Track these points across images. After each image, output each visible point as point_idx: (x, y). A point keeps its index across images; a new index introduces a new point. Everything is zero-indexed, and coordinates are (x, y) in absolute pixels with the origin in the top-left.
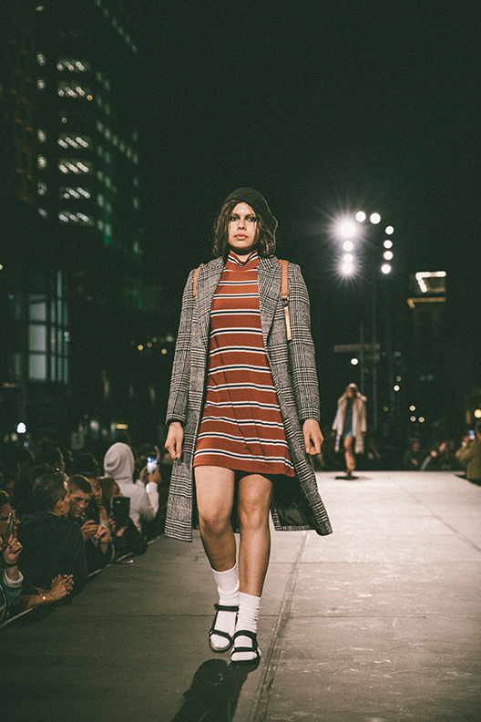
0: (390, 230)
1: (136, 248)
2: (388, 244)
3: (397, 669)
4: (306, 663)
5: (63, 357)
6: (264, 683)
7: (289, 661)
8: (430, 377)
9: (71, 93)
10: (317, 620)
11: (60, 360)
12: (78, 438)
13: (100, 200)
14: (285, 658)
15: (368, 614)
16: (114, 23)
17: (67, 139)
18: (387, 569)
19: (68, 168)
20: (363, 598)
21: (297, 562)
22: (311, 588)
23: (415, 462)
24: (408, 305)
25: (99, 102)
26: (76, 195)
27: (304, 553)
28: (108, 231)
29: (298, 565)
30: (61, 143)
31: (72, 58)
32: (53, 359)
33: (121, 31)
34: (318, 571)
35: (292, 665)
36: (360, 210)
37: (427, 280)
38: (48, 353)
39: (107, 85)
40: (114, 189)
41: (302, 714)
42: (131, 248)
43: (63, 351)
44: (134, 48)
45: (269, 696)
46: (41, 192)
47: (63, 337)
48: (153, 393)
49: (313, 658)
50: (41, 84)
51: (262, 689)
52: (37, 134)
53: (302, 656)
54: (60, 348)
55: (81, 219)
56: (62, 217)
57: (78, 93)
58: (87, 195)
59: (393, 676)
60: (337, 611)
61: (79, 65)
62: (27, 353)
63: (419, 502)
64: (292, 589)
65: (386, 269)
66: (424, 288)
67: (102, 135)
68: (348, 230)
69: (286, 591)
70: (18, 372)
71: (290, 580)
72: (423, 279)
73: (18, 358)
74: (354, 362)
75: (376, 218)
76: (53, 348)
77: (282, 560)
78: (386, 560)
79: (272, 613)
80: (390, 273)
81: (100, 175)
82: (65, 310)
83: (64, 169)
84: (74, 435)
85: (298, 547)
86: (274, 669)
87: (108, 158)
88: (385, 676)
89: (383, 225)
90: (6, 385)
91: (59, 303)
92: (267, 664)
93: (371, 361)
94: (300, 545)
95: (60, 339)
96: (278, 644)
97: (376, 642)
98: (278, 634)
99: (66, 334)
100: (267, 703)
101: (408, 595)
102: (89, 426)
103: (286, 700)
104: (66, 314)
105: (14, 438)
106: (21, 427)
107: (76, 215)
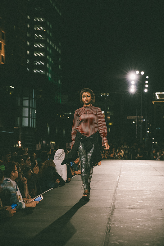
0: (147, 77)
1: (59, 82)
2: (147, 82)
3: (153, 227)
4: (121, 224)
5: (34, 119)
6: (107, 230)
7: (116, 223)
8: (160, 128)
9: (38, 29)
10: (124, 209)
11: (33, 120)
12: (39, 146)
13: (48, 65)
14: (114, 222)
15: (142, 208)
16: (54, 5)
17: (37, 45)
18: (147, 193)
20: (139, 202)
22: (122, 199)
24: (152, 103)
25: (48, 32)
26: (40, 64)
27: (118, 186)
28: (50, 76)
29: (116, 191)
30: (35, 46)
31: (39, 17)
32: (31, 119)
33: (56, 8)
34: (124, 193)
36: (137, 70)
37: (159, 95)
38: (29, 117)
39: (51, 26)
40: (52, 62)
41: (121, 241)
42: (58, 82)
43: (34, 117)
44: (60, 14)
45: (109, 235)
46: (28, 62)
47: (34, 112)
48: (64, 132)
49: (124, 222)
50: (28, 26)
51: (107, 232)
52: (27, 43)
53: (120, 221)
54: (33, 116)
55: (41, 72)
56: (35, 71)
57: (41, 29)
58: (43, 64)
59: (152, 229)
60: (131, 207)
61: (41, 19)
62: (22, 117)
63: (157, 171)
64: (115, 199)
65: (146, 91)
66: (158, 98)
67: (49, 43)
68: (133, 77)
69: (113, 199)
70: (19, 123)
71: (114, 196)
73: (19, 118)
74: (134, 122)
75: (143, 73)
76: (31, 116)
77: (111, 189)
78: (147, 190)
79: (109, 207)
81: (48, 57)
82: (35, 102)
83: (36, 55)
84: (37, 145)
85: (116, 185)
86: (111, 225)
87: (50, 51)
88: (149, 229)
89: (144, 76)
90: (15, 128)
91: (33, 100)
92: (108, 224)
93: (140, 122)
94: (116, 184)
95: (33, 113)
96: (111, 217)
97: (145, 217)
98: (111, 214)
99: (35, 111)
100: (109, 237)
101: (155, 202)
102: (42, 142)
103: (116, 236)
104: (35, 104)
105: (17, 145)
106: (20, 142)
107: (39, 71)
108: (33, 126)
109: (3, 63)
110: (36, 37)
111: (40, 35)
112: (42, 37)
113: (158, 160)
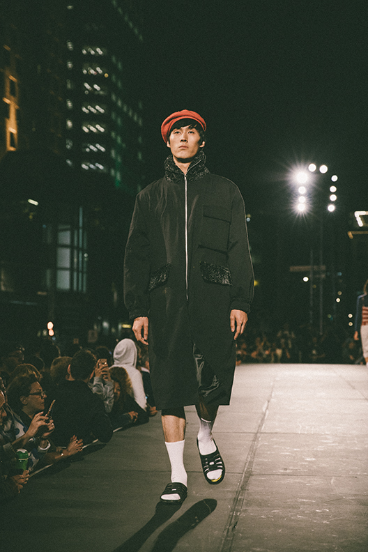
0: (335, 178)
2: (333, 189)
3: (334, 517)
4: (263, 510)
5: (83, 273)
6: (230, 525)
7: (250, 509)
9: (92, 72)
10: (272, 477)
11: (80, 275)
12: (93, 334)
13: (113, 153)
14: (247, 504)
15: (312, 473)
16: (126, 18)
17: (89, 107)
18: (326, 439)
19: (89, 129)
20: (309, 462)
21: (258, 432)
22: (269, 453)
23: (351, 357)
24: (348, 236)
25: (114, 78)
26: (95, 149)
27: (264, 425)
28: (118, 177)
29: (259, 435)
30: (84, 109)
31: (93, 45)
32: (75, 274)
33: (131, 25)
34: (275, 439)
35: (252, 511)
36: (312, 162)
37: (363, 217)
38: (72, 270)
39: (120, 66)
40: (124, 145)
41: (259, 549)
43: (83, 268)
44: (141, 38)
45: (234, 535)
46: (68, 147)
47: (83, 257)
49: (268, 506)
50: (70, 65)
51: (228, 529)
52: (66, 103)
53: (260, 505)
54: (80, 265)
55: (98, 168)
56: (84, 166)
57: (97, 72)
58: (103, 149)
59: (330, 522)
60: (288, 471)
61: (98, 50)
62: (55, 269)
63: (354, 388)
64: (253, 452)
65: (331, 208)
66: (361, 224)
67: (115, 104)
68: (302, 178)
69: (249, 454)
70: (48, 283)
71: (252, 446)
72: (360, 216)
73: (48, 272)
74: (306, 279)
75: (324, 169)
76: (75, 266)
77: (246, 431)
78: (327, 433)
79: (238, 471)
80: (335, 211)
81: (113, 134)
82: (85, 234)
83: (86, 130)
85: (260, 421)
86: (238, 514)
87: (119, 121)
88: (325, 522)
89: (329, 174)
90: (39, 293)
91: (81, 231)
92: (233, 510)
93: (319, 279)
94: (261, 419)
95: (80, 259)
96: (242, 495)
97: (318, 495)
98: (241, 488)
99: (86, 255)
100: (232, 540)
101: (344, 459)
102: (102, 325)
103: (247, 538)
104: (85, 240)
105: (45, 333)
106: (50, 325)
107: (94, 165)
108: (80, 288)
109: (12, 149)
110: (87, 89)
111: (96, 87)
112: (101, 90)
113: (359, 364)
